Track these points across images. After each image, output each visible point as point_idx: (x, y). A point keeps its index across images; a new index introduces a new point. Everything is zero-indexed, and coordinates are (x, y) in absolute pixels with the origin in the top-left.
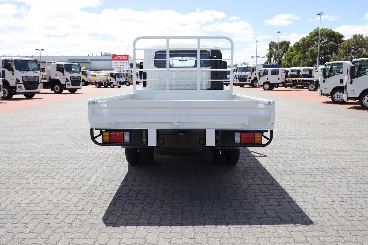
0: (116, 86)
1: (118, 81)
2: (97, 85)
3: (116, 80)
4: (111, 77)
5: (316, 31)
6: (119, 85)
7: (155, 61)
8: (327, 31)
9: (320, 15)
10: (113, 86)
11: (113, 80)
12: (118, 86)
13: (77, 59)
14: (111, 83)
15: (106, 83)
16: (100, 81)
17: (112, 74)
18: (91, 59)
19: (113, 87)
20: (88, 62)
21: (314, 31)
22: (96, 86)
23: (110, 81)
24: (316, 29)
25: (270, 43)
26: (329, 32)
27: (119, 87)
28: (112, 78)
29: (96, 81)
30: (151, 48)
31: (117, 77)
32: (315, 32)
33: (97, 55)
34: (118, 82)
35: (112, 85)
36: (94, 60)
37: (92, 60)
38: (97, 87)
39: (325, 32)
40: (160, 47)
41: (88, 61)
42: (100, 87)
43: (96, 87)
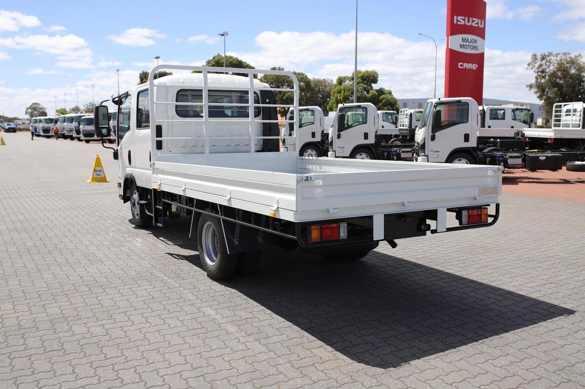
5: (216, 59)
7: (176, 106)
8: (232, 60)
9: (223, 36)
21: (214, 58)
24: (215, 56)
25: (140, 74)
26: (235, 62)
30: (168, 84)
32: (214, 60)
39: (229, 61)
40: (183, 83)
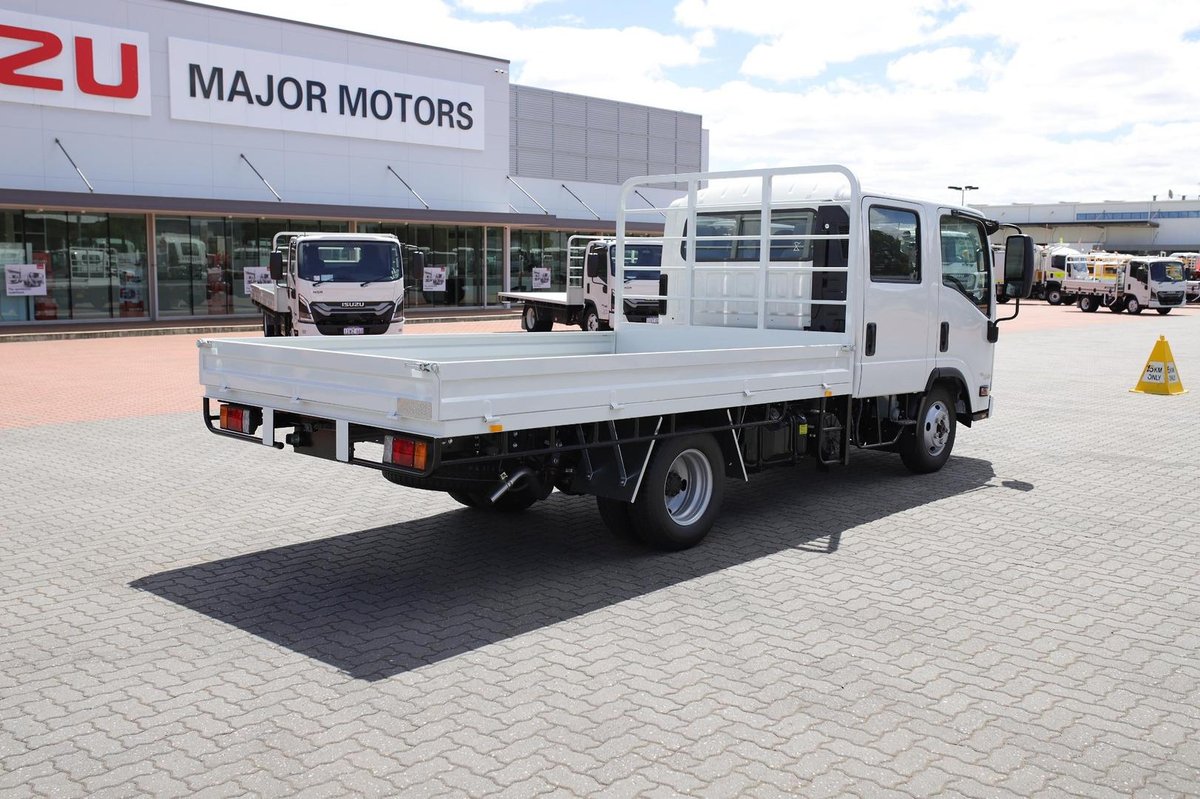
0: (1147, 307)
1: (1156, 292)
2: (1084, 302)
3: (1146, 288)
4: (1131, 275)
6: (1157, 304)
10: (1136, 306)
11: (1137, 288)
12: (1158, 309)
13: (1107, 212)
14: (1132, 297)
15: (1113, 298)
16: (1095, 290)
17: (1135, 266)
18: (1159, 213)
19: (1137, 312)
20: (1146, 222)
22: (1080, 306)
23: (1126, 291)
27: (1163, 312)
28: (1133, 281)
29: (1080, 289)
31: (1152, 279)
33: (1184, 197)
34: (1153, 294)
35: (1133, 305)
36: (1169, 215)
37: (1162, 215)
38: (1084, 311)
41: (1148, 220)
42: (1092, 309)
43: (1080, 310)
